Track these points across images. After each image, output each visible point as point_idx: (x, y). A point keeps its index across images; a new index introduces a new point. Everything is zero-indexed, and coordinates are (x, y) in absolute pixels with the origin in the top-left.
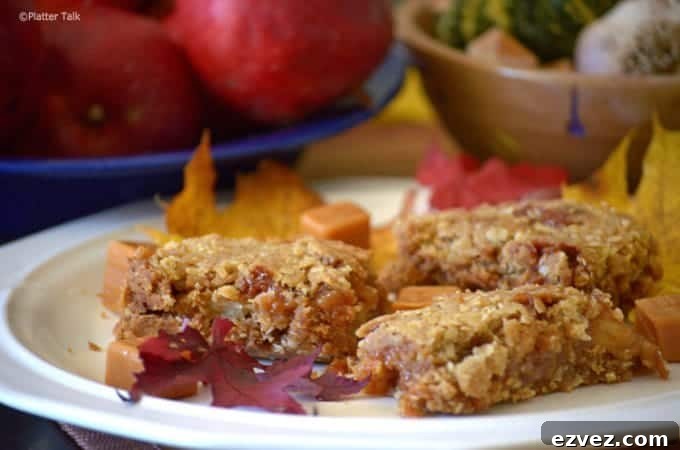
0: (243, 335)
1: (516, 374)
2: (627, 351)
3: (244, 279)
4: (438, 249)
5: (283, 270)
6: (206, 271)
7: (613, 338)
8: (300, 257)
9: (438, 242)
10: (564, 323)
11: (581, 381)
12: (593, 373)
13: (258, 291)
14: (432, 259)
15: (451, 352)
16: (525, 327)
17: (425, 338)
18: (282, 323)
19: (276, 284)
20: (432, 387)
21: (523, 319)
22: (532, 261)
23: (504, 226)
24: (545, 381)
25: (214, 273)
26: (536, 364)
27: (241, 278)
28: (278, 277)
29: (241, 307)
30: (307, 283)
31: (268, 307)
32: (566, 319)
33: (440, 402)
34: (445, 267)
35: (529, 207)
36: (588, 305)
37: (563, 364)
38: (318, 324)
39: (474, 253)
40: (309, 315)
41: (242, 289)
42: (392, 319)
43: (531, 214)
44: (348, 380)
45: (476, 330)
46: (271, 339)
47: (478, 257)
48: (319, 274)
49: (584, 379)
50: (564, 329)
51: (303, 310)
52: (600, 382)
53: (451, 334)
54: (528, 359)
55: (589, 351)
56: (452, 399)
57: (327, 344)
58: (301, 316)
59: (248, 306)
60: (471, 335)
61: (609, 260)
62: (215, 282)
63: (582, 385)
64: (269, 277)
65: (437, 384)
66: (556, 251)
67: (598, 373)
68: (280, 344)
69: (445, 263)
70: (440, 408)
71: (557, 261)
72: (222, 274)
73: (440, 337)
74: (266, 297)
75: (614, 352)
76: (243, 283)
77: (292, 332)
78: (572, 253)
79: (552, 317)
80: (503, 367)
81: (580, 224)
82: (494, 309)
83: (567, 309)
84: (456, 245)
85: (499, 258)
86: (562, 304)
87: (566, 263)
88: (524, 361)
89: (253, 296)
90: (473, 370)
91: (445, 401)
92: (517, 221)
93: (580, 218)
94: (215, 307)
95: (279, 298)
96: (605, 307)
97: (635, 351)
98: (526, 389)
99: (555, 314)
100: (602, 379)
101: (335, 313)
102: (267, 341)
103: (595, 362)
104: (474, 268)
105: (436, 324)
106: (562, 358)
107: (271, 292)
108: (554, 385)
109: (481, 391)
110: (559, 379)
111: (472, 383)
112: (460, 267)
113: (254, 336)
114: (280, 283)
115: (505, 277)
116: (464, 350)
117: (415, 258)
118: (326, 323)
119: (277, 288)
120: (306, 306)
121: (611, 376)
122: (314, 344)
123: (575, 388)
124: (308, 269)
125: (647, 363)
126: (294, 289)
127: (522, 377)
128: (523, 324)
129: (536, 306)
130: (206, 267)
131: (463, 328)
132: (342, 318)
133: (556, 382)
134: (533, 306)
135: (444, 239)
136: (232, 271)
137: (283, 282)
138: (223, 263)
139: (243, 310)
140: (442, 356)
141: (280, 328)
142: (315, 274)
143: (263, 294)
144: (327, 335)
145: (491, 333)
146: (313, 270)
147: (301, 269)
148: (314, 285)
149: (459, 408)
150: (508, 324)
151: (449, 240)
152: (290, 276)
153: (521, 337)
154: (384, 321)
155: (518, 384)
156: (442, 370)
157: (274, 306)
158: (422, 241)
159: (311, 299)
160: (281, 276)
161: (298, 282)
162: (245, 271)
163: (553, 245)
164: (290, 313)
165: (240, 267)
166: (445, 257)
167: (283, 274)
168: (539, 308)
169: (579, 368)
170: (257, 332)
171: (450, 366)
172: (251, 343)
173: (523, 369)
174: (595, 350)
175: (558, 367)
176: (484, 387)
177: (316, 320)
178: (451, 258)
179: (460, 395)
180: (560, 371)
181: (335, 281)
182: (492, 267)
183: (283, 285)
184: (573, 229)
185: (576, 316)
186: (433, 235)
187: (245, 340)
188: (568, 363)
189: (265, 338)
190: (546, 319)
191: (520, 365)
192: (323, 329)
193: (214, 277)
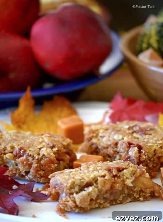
0: (14, 172)
1: (102, 198)
2: (148, 190)
3: (16, 151)
4: (99, 140)
5: (31, 149)
6: (3, 147)
7: (144, 184)
8: (41, 143)
9: (99, 137)
10: (123, 179)
11: (130, 200)
12: (135, 197)
13: (21, 156)
14: (96, 144)
15: (77, 189)
16: (106, 181)
17: (67, 183)
18: (27, 169)
19: (27, 154)
20: (66, 203)
21: (106, 178)
22: (127, 149)
23: (122, 134)
24: (115, 200)
25: (6, 148)
26: (111, 194)
27: (15, 151)
28: (28, 152)
29: (13, 162)
30: (39, 154)
31: (23, 163)
32: (125, 177)
33: (69, 208)
34: (100, 147)
35: (136, 126)
36: (136, 171)
37: (123, 194)
38: (40, 171)
39: (109, 143)
40: (37, 167)
41: (15, 155)
42: (61, 173)
43: (135, 129)
44: (44, 194)
45: (87, 181)
46: (24, 174)
47: (111, 145)
48: (44, 151)
49: (131, 199)
50: (124, 181)
51: (35, 165)
52: (138, 201)
53: (78, 182)
54: (108, 192)
55: (134, 189)
56: (74, 207)
57: (43, 178)
58: (33, 167)
59: (16, 162)
60: (85, 183)
61: (155, 150)
62: (6, 152)
63: (131, 202)
64: (25, 151)
65: (68, 201)
66: (134, 147)
67: (136, 198)
68: (27, 176)
69: (100, 146)
70: (69, 210)
71: (134, 150)
72: (9, 149)
73: (73, 183)
74: (22, 159)
75: (143, 190)
76: (16, 152)
77: (31, 173)
78: (140, 148)
79: (119, 176)
80: (96, 196)
81: (150, 134)
82: (97, 172)
83: (126, 173)
84: (104, 139)
85: (117, 146)
86: (125, 171)
87: (138, 152)
88: (106, 192)
89: (19, 158)
90: (81, 198)
91: (71, 208)
92: (128, 132)
93: (151, 132)
94: (5, 161)
95: (27, 160)
96: (143, 172)
97: (152, 190)
98: (106, 204)
99: (121, 175)
100: (138, 200)
101: (47, 167)
102: (23, 175)
103: (136, 193)
104: (109, 149)
105: (74, 178)
106: (122, 192)
107: (25, 157)
108: (118, 202)
109: (86, 205)
110: (121, 199)
111: (81, 202)
112: (104, 148)
113: (18, 173)
114: (28, 154)
115: (119, 153)
116: (82, 188)
117: (90, 143)
118: (43, 170)
119: (27, 156)
120: (36, 164)
121: (141, 199)
122: (39, 178)
123: (128, 203)
124: (40, 149)
125: (156, 194)
126: (33, 156)
127: (105, 199)
128: (106, 179)
129: (113, 172)
130: (4, 146)
131: (82, 180)
132: (49, 169)
133: (120, 201)
134: (112, 172)
135: (101, 137)
136: (13, 148)
137: (29, 154)
138: (10, 145)
139: (15, 163)
140: (73, 190)
141: (27, 170)
142: (43, 151)
143: (22, 158)
144: (43, 175)
145: (94, 182)
146: (42, 149)
147: (38, 148)
148: (41, 155)
149: (77, 211)
150: (100, 179)
151: (103, 137)
152: (33, 151)
153: (104, 184)
154: (58, 174)
155: (102, 202)
156: (71, 196)
157: (25, 162)
158: (93, 137)
159: (39, 161)
160: (29, 151)
161: (35, 154)
162: (17, 148)
163: (134, 144)
164: (30, 165)
165: (16, 147)
166: (100, 144)
167: (30, 150)
168: (114, 172)
169: (129, 195)
170: (19, 172)
171: (75, 195)
172: (17, 175)
173: (105, 196)
174: (136, 189)
175: (120, 195)
176: (87, 204)
177: (39, 169)
178: (102, 144)
179: (77, 206)
180: (121, 197)
181: (49, 154)
182: (115, 149)
183: (29, 155)
184: (147, 136)
185: (129, 176)
186: (97, 135)
187: (15, 174)
188: (125, 194)
189: (22, 174)
190: (117, 177)
191: (104, 194)
192: (42, 173)
193: (6, 149)
